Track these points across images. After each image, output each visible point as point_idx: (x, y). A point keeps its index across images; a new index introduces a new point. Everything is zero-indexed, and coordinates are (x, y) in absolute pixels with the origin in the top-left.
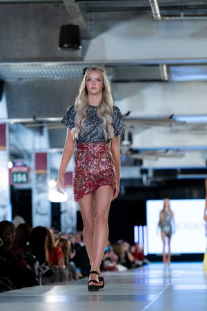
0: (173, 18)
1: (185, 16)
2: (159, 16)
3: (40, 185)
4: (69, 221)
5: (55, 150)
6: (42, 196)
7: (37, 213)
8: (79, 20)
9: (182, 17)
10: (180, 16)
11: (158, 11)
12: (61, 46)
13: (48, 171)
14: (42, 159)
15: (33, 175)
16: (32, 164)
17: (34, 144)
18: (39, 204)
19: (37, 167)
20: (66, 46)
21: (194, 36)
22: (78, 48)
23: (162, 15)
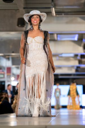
0: (60, 16)
2: (55, 15)
3: (9, 79)
5: (14, 66)
9: (63, 15)
10: (62, 15)
11: (54, 13)
12: (18, 25)
13: (11, 74)
14: (9, 70)
15: (6, 76)
16: (6, 71)
17: (6, 64)
20: (20, 25)
21: (67, 23)
22: (24, 27)
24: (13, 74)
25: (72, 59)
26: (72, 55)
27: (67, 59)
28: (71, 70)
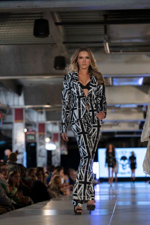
0: (116, 53)
1: (123, 52)
2: (109, 52)
3: (41, 141)
4: (56, 160)
5: (49, 122)
6: (42, 147)
7: (40, 156)
8: (65, 54)
9: (121, 52)
10: (120, 51)
11: (108, 49)
12: (55, 67)
13: (46, 134)
14: (42, 127)
15: (37, 135)
16: (37, 129)
17: (38, 119)
18: (40, 151)
19: (40, 131)
20: (58, 67)
21: (127, 62)
22: (64, 69)
23: (110, 51)
24: (48, 133)
25: (134, 110)
26: (134, 106)
27: (128, 111)
28: (133, 126)
